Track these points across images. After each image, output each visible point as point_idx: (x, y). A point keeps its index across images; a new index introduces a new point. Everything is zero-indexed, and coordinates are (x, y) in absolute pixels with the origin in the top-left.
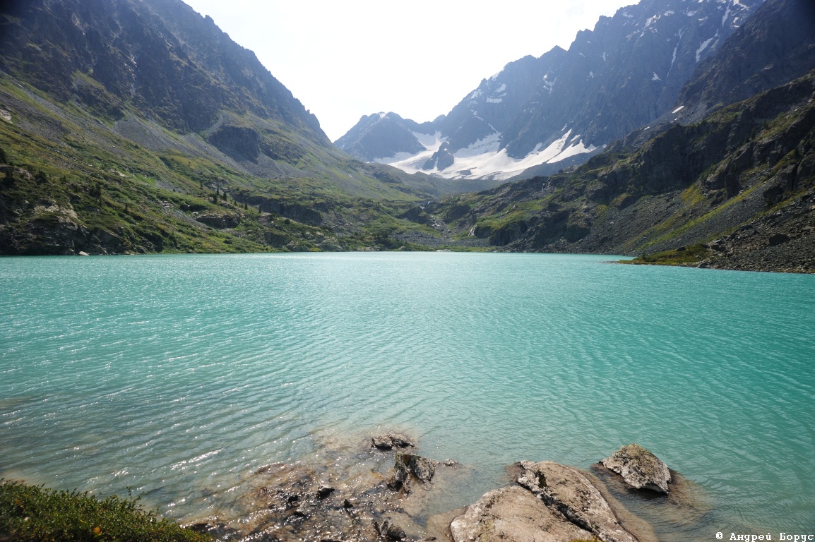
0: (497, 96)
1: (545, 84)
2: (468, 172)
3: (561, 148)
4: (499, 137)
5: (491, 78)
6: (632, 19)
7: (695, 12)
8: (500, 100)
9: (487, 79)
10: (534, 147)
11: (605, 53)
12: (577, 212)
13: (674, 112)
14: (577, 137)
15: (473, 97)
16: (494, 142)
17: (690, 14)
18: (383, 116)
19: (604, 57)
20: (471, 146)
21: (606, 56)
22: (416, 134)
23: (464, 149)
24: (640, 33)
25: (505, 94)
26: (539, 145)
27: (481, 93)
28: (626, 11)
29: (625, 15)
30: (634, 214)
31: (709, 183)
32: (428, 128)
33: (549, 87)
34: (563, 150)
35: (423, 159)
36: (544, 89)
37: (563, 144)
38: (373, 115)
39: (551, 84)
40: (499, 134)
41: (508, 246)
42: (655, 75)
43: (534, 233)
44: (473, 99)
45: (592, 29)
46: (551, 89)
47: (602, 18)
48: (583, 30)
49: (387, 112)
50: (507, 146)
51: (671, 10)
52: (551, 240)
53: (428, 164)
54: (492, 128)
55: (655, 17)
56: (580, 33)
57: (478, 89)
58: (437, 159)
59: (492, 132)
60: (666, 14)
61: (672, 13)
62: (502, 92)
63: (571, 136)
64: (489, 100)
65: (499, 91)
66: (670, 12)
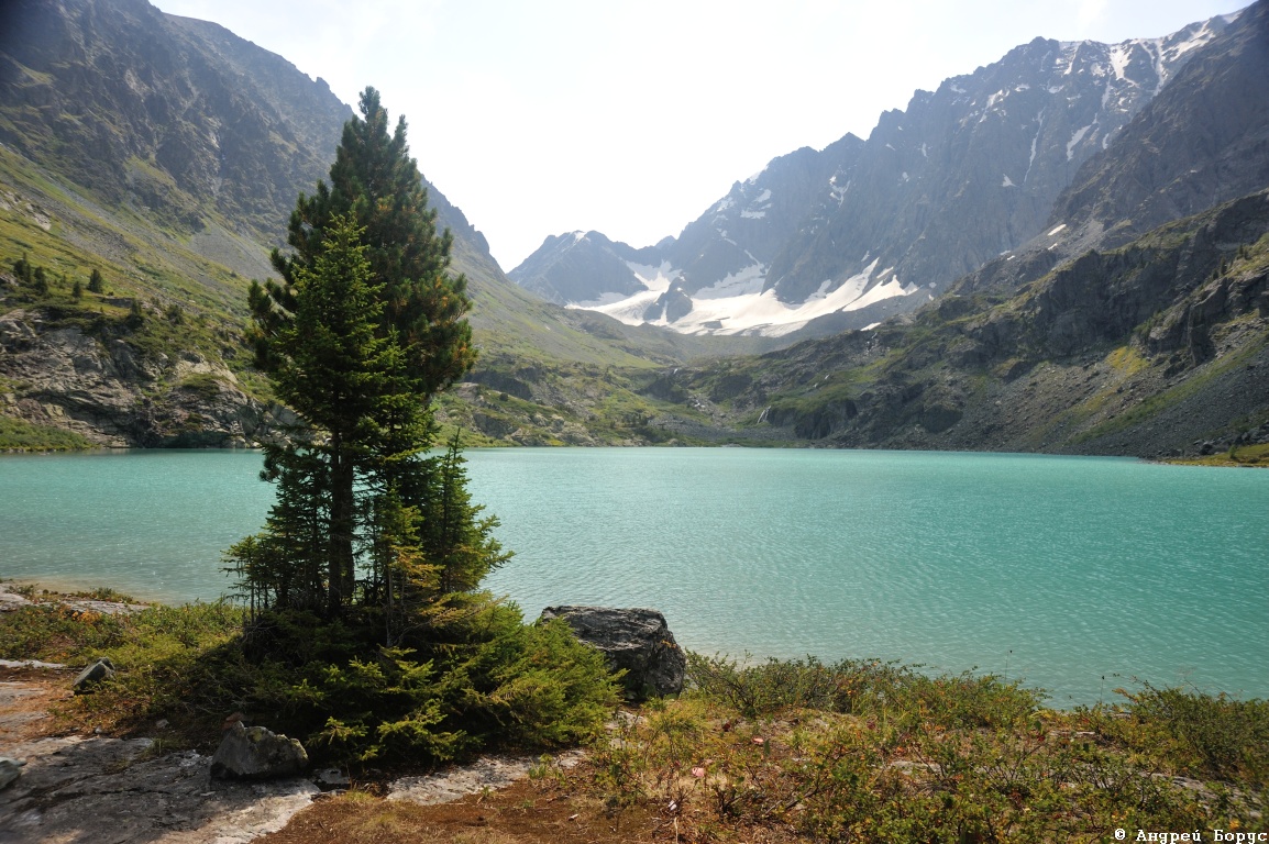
0: (757, 208)
1: (832, 191)
2: (717, 324)
3: (862, 287)
4: (763, 271)
5: (748, 180)
6: (965, 95)
7: (1061, 88)
8: (762, 214)
9: (742, 181)
10: (818, 286)
11: (924, 146)
12: (937, 386)
13: (1051, 234)
14: (886, 271)
15: (720, 209)
16: (753, 277)
17: (1053, 91)
18: (580, 236)
19: (924, 151)
20: (718, 284)
21: (927, 149)
22: (631, 265)
23: (707, 289)
24: (980, 116)
25: (769, 206)
26: (826, 284)
27: (732, 204)
28: (955, 83)
29: (954, 89)
30: (1032, 389)
31: (1154, 342)
32: (650, 256)
33: (838, 194)
34: (866, 290)
35: (644, 303)
36: (831, 197)
37: (865, 282)
38: (565, 235)
39: (842, 190)
40: (762, 266)
41: (828, 438)
42: (1006, 178)
43: (870, 419)
44: (721, 213)
45: (904, 109)
46: (842, 198)
47: (919, 93)
48: (890, 110)
49: (586, 231)
50: (776, 284)
51: (1025, 83)
52: (900, 429)
53: (652, 311)
54: (751, 257)
55: (1000, 92)
56: (885, 115)
57: (727, 197)
58: (667, 303)
59: (750, 263)
60: (1018, 90)
61: (1027, 87)
62: (765, 203)
63: (878, 270)
64: (746, 214)
65: (760, 199)
66: (1023, 86)
